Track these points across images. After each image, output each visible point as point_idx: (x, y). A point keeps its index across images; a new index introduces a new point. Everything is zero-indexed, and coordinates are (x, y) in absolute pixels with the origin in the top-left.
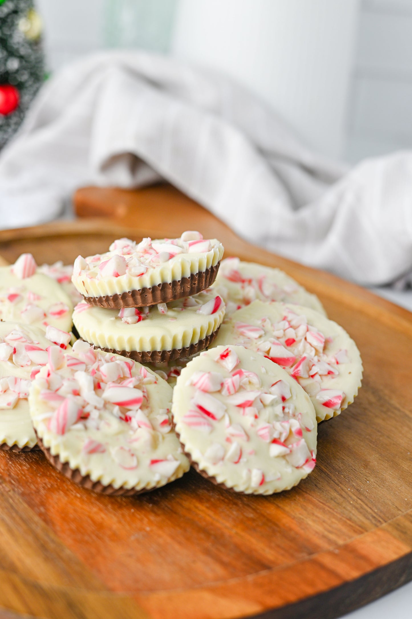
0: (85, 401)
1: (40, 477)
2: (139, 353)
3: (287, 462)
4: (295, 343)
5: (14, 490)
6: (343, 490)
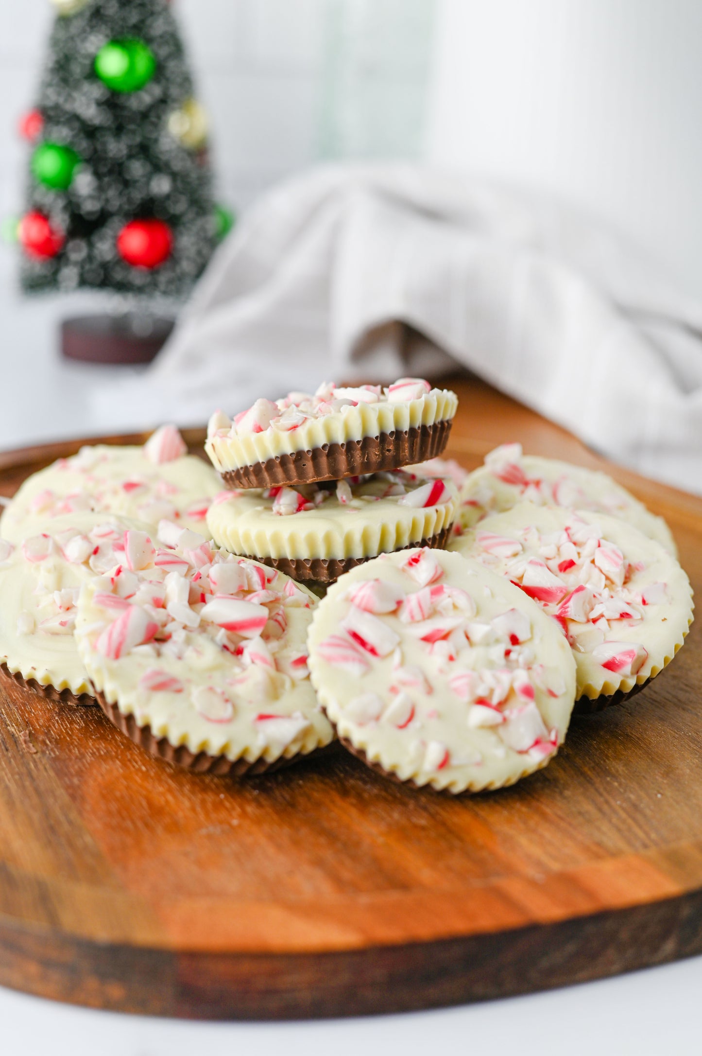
0: (169, 615)
1: (94, 740)
2: (292, 560)
3: (501, 741)
4: (574, 568)
5: (43, 752)
6: (607, 802)
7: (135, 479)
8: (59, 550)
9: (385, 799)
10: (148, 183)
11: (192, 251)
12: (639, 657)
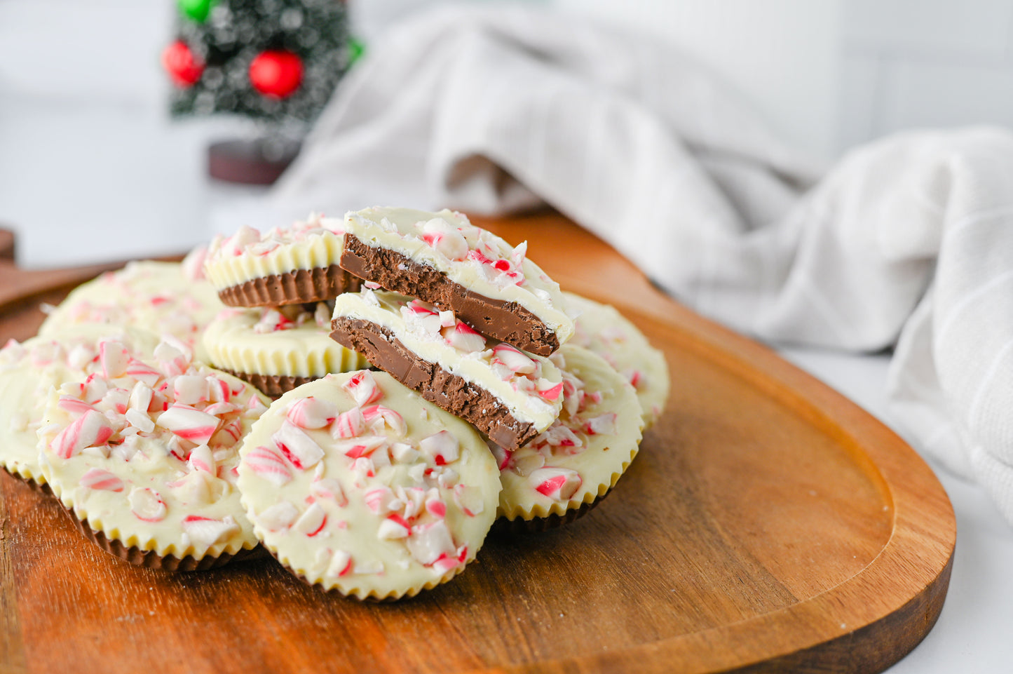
0: (127, 421)
1: (60, 531)
2: (263, 376)
3: (408, 553)
6: (508, 618)
7: (165, 292)
8: (64, 356)
9: (299, 601)
10: (279, 17)
11: (322, 83)
12: (569, 485)
